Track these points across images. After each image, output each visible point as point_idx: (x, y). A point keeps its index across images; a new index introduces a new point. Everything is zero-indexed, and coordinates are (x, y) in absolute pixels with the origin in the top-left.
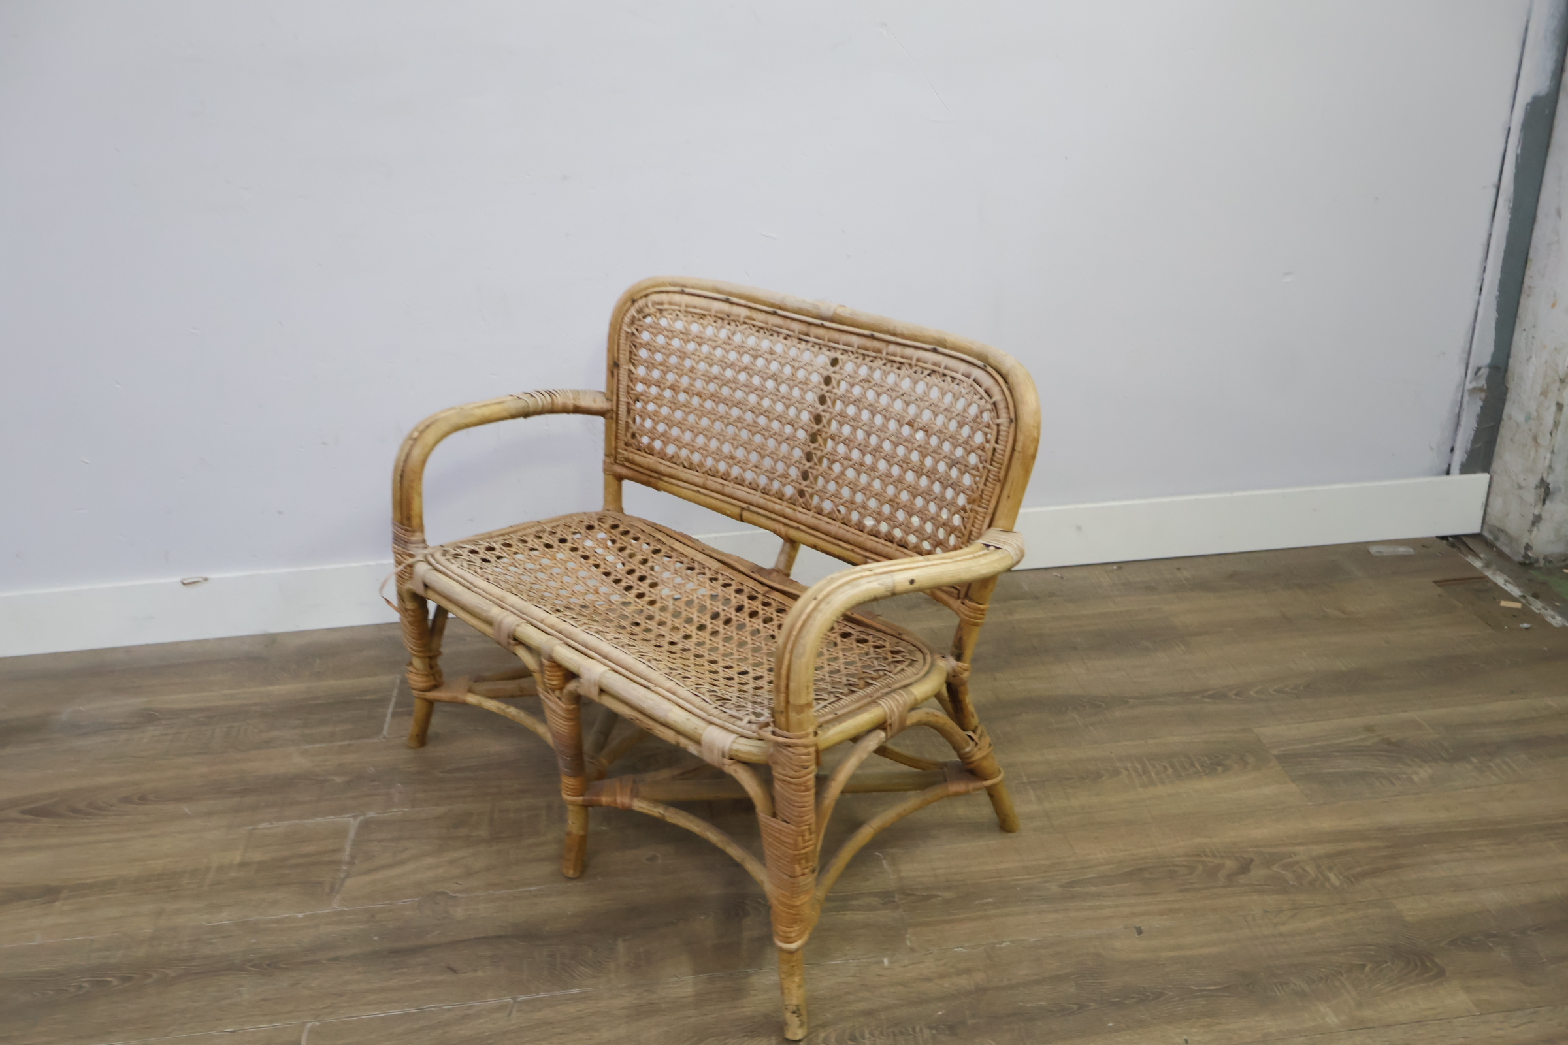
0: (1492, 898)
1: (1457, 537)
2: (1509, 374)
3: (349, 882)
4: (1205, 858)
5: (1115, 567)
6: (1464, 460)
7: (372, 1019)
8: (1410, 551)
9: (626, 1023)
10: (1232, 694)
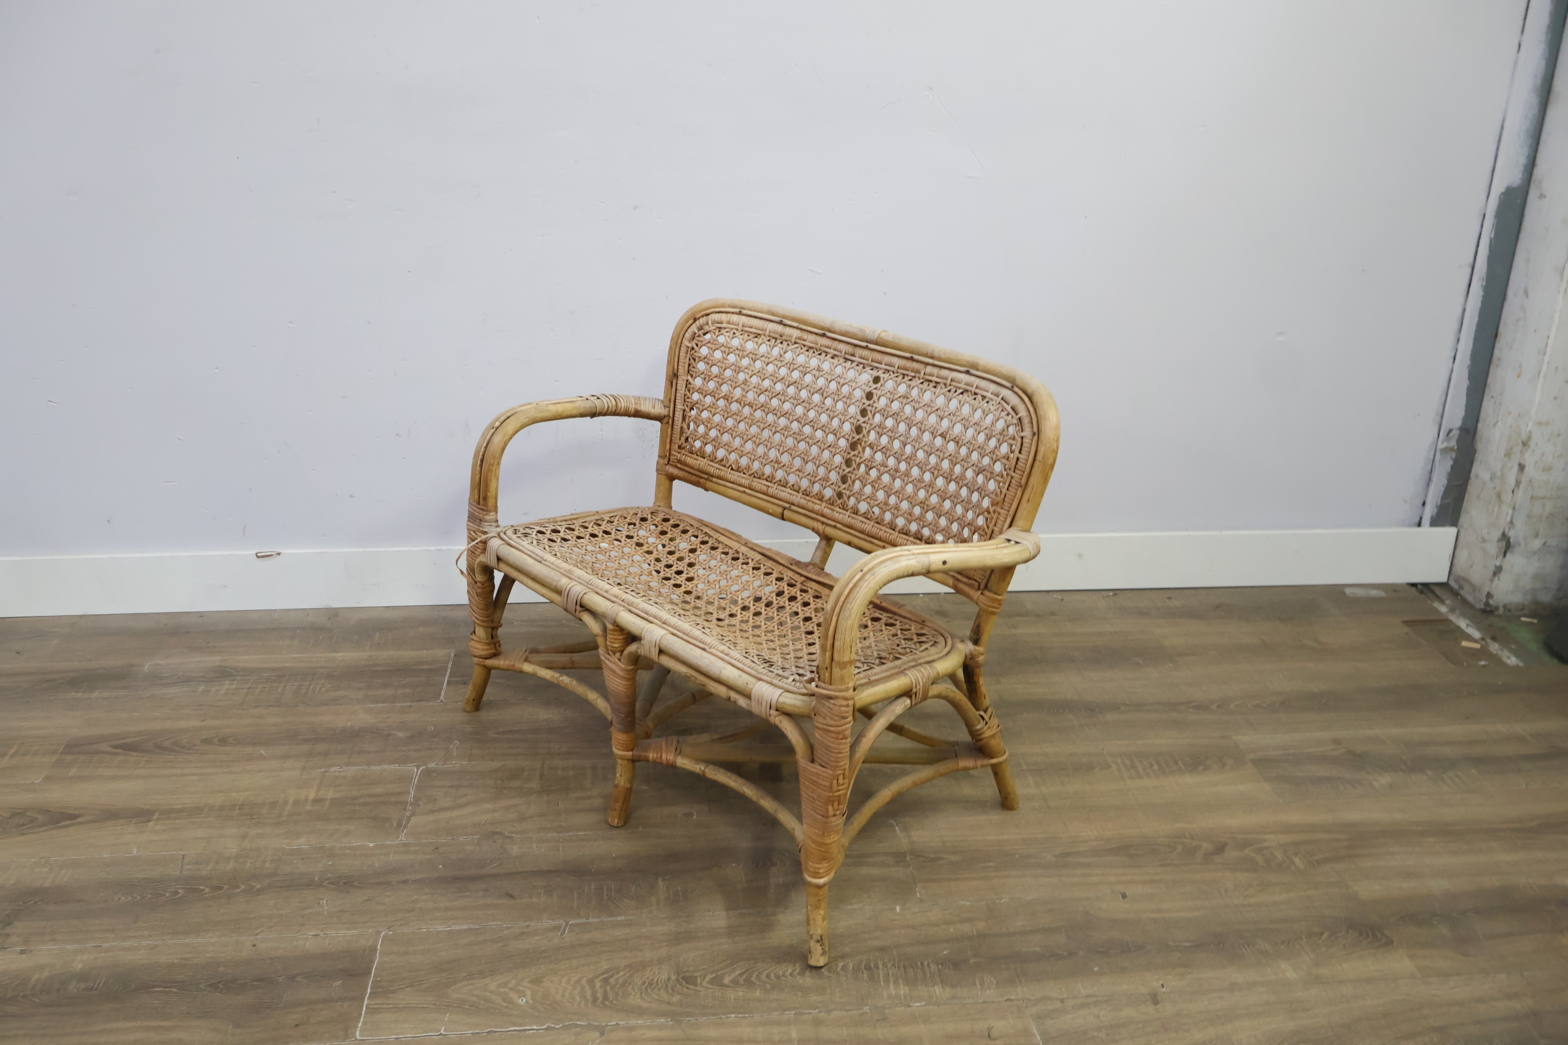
0: (1438, 886)
1: (1426, 586)
2: (1478, 437)
3: (414, 820)
4: (1184, 840)
5: (1111, 594)
6: (1435, 514)
7: (441, 931)
8: (1382, 594)
9: (666, 946)
10: (1214, 707)
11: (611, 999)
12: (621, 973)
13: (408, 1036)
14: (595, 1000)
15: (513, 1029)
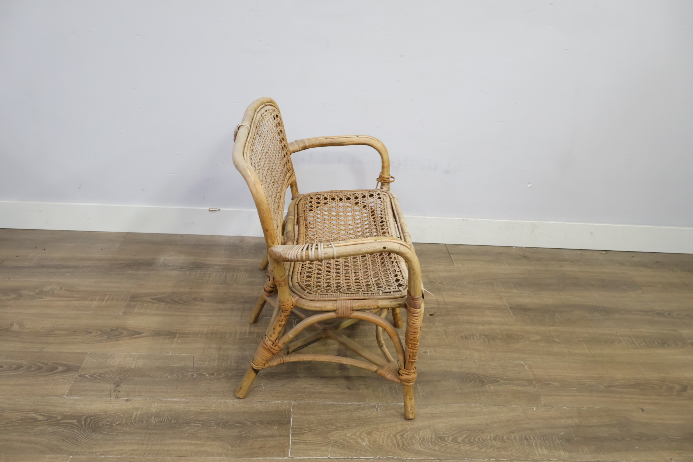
4: (667, 383)
5: (604, 253)
7: (319, 404)
9: (428, 420)
10: (666, 314)
11: (406, 446)
12: (409, 433)
13: (314, 457)
14: (399, 445)
15: (362, 457)
